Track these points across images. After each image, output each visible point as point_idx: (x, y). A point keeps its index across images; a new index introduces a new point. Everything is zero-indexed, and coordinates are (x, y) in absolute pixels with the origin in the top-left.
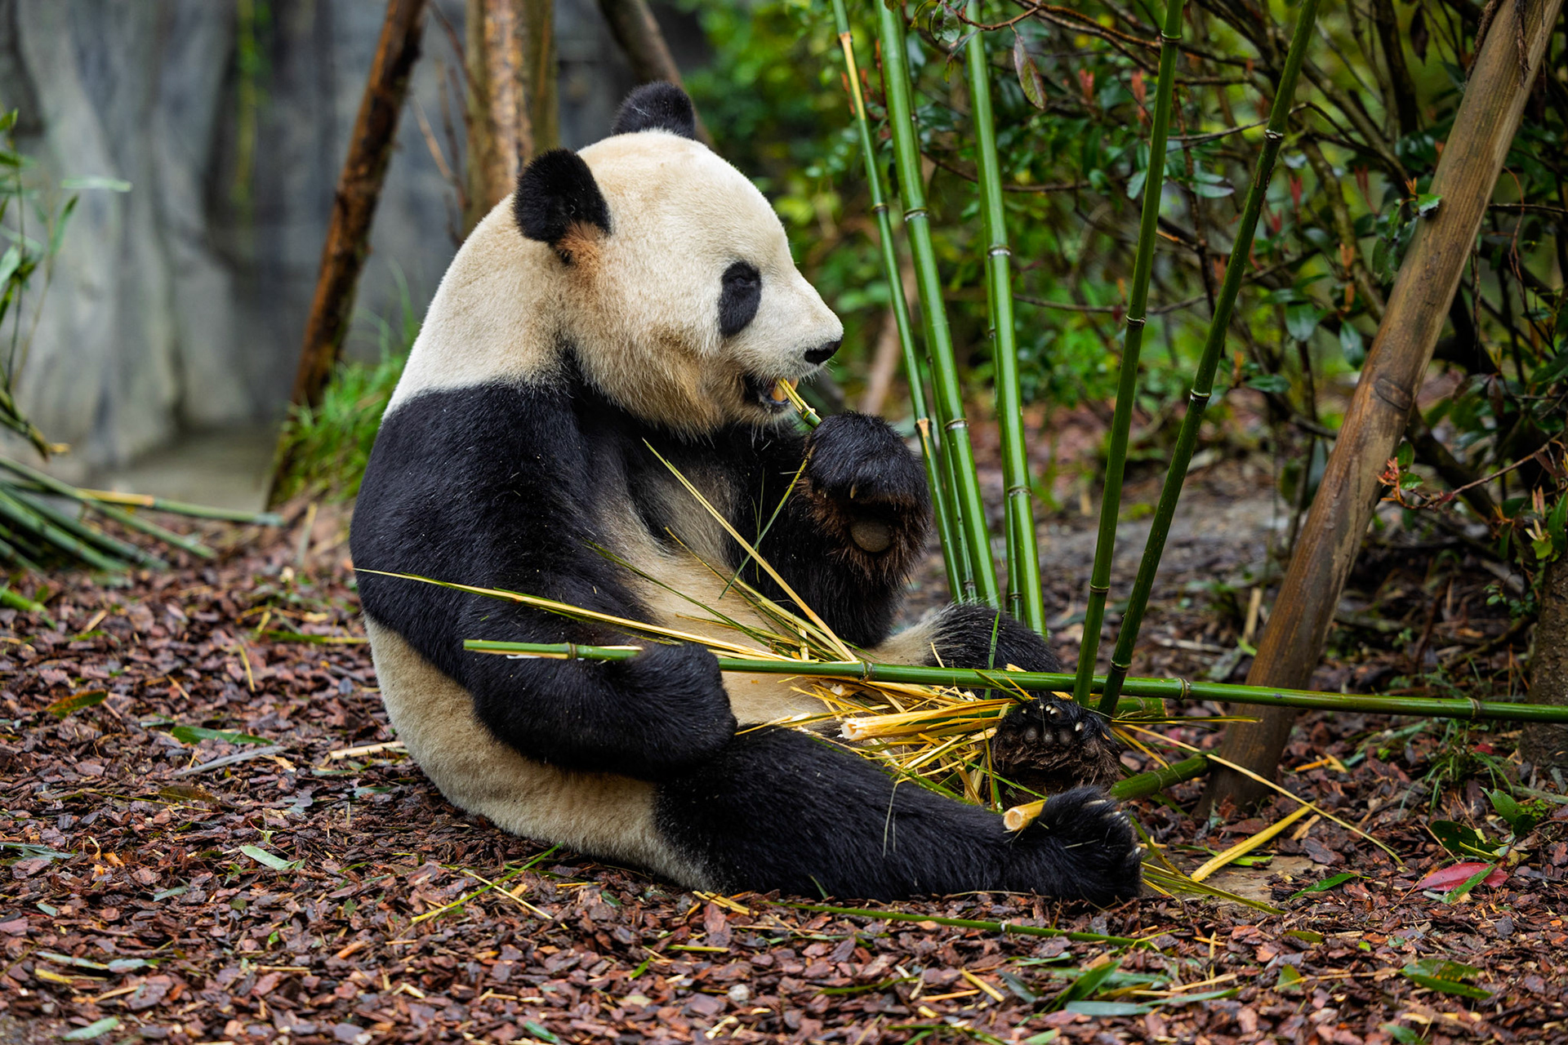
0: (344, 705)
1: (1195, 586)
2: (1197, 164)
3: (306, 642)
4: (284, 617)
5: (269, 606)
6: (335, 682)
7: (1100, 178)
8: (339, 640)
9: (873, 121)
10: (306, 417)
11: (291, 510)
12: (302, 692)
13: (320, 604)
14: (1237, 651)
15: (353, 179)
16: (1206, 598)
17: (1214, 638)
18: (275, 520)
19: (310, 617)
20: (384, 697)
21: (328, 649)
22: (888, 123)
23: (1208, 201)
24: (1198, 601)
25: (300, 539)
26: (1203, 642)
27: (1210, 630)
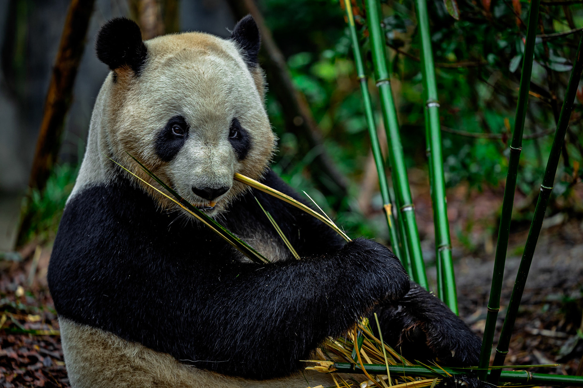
0: (45, 374)
1: (552, 297)
2: (551, 51)
3: (26, 334)
4: (14, 318)
5: (6, 312)
6: (41, 359)
7: (495, 59)
8: (46, 333)
9: (358, 26)
10: (36, 197)
11: (27, 250)
12: (21, 365)
13: (37, 310)
14: (577, 338)
15: (62, 59)
16: (558, 304)
17: (563, 329)
18: (17, 257)
19: (31, 318)
20: (67, 369)
21: (38, 338)
22: (367, 28)
23: (557, 73)
24: (554, 307)
25: (31, 269)
26: (557, 331)
27: (561, 323)
